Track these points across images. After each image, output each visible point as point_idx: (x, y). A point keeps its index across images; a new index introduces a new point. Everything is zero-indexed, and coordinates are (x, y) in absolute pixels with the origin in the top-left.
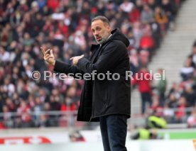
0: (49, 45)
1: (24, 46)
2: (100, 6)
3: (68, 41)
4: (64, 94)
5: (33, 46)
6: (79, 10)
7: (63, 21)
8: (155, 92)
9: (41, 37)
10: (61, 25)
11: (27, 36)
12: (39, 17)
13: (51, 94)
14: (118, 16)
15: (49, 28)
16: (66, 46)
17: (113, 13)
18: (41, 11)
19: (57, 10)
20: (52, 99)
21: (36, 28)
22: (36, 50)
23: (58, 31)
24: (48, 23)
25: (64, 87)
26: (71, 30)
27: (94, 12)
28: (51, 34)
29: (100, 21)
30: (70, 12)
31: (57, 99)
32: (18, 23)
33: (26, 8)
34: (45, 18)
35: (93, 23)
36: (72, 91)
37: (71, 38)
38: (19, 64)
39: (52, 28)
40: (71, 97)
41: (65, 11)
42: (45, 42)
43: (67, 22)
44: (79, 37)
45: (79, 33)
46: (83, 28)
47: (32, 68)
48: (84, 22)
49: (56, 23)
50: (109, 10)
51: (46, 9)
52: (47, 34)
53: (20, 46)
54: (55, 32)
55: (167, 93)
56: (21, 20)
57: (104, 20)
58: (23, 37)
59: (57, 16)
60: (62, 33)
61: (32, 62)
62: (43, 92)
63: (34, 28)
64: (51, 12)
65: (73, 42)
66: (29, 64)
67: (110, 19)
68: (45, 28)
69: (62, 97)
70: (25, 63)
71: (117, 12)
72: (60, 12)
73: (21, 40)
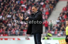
0: (21, 13)
1: (14, 13)
2: (35, 3)
3: (26, 12)
4: (24, 27)
5: (16, 14)
6: (29, 4)
7: (24, 7)
8: (49, 27)
9: (18, 11)
10: (24, 8)
11: (14, 11)
12: (18, 6)
13: (21, 27)
14: (40, 6)
15: (21, 9)
16: (25, 14)
17: (38, 5)
18: (18, 4)
19: (23, 4)
20: (21, 28)
21: (17, 9)
22: (17, 15)
23: (23, 10)
24: (20, 7)
25: (24, 25)
26: (27, 9)
27: (33, 5)
28: (21, 10)
29: (34, 7)
30: (26, 4)
31: (22, 28)
32: (12, 7)
33: (15, 3)
34: (20, 6)
35: (32, 8)
36: (27, 26)
37: (27, 12)
38: (12, 18)
39: (22, 9)
40: (26, 28)
41: (25, 4)
42: (20, 12)
43: (26, 7)
44: (29, 11)
45: (29, 10)
46: (30, 9)
47: (16, 19)
48: (30, 7)
49: (23, 7)
50: (37, 4)
51: (20, 3)
52: (20, 10)
53: (13, 13)
54: (22, 10)
55: (52, 27)
56: (13, 6)
57: (35, 7)
58: (13, 11)
59: (23, 6)
60: (24, 10)
61: (16, 18)
62: (18, 26)
63: (17, 8)
64: (21, 4)
65: (27, 13)
66: (15, 18)
67: (37, 7)
68: (20, 9)
69: (24, 28)
70: (14, 18)
71: (39, 5)
72: (24, 4)
73: (13, 12)
